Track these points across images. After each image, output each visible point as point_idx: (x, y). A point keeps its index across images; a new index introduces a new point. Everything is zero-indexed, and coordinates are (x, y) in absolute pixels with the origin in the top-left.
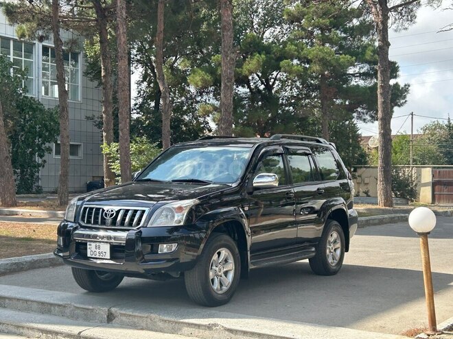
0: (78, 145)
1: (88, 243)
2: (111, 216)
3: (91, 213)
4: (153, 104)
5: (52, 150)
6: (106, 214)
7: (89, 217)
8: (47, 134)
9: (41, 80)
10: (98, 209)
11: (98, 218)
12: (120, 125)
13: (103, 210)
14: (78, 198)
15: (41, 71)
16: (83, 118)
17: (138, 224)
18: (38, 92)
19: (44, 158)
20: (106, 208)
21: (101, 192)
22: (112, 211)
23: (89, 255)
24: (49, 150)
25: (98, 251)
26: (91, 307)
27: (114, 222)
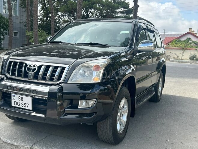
0: (17, 32)
1: (12, 94)
2: (33, 71)
3: (15, 67)
4: (45, 19)
5: (7, 33)
6: (28, 69)
7: (14, 70)
8: (5, 27)
9: (3, 7)
10: (21, 64)
11: (21, 71)
12: (34, 22)
13: (26, 65)
14: (5, 53)
15: (3, 4)
16: (19, 22)
17: (59, 79)
18: (2, 11)
19: (4, 37)
20: (28, 63)
21: (24, 49)
22: (34, 66)
23: (13, 104)
24: (6, 33)
25: (21, 102)
26: (16, 144)
27: (36, 76)
